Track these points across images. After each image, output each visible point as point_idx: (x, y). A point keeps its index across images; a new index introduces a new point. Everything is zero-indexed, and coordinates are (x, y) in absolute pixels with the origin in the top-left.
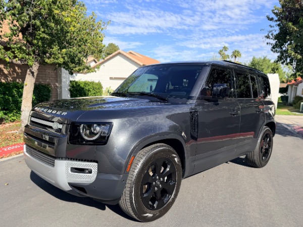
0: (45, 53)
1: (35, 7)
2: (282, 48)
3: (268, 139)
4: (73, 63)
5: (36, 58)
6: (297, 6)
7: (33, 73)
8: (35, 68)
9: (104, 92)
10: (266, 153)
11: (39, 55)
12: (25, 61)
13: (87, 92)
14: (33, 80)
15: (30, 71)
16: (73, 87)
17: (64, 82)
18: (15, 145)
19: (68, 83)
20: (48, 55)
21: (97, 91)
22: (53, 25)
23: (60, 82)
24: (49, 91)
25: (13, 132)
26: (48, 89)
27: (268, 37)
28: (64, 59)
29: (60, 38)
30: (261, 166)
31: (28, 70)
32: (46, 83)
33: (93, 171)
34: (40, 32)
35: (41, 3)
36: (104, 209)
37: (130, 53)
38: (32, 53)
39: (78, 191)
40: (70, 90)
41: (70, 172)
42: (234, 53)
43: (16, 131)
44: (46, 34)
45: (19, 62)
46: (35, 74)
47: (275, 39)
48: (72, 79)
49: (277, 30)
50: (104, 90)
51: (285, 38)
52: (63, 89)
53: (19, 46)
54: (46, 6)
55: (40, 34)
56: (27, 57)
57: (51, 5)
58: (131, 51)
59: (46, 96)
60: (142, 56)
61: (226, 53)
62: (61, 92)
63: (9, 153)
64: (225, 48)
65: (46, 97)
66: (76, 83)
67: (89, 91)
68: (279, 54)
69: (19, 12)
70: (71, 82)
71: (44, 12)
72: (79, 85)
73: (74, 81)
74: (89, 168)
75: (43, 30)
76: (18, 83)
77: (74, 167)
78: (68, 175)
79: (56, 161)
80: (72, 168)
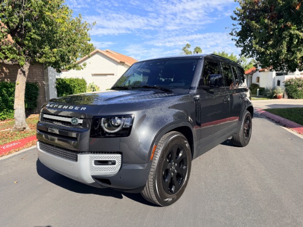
0: (35, 53)
1: (26, 10)
2: (244, 44)
3: (248, 119)
4: (63, 61)
5: (27, 58)
6: (256, 7)
7: (24, 72)
8: (26, 68)
9: (88, 88)
10: (248, 133)
11: (29, 55)
12: (16, 61)
13: (73, 88)
14: (25, 79)
15: (22, 70)
16: (59, 84)
17: (51, 80)
19: (54, 80)
20: (38, 54)
21: (82, 86)
22: (44, 26)
23: (47, 80)
24: (37, 89)
26: (36, 87)
27: (232, 34)
28: (56, 58)
29: (50, 39)
30: (245, 145)
31: (19, 70)
32: (34, 82)
33: (117, 162)
34: (32, 33)
35: (31, 6)
37: (107, 51)
38: (22, 54)
40: (57, 87)
41: (94, 165)
42: (195, 49)
43: (9, 129)
44: (37, 35)
45: (10, 62)
46: (27, 73)
47: (238, 36)
48: (57, 77)
49: (239, 28)
50: (88, 85)
51: (246, 34)
52: (50, 87)
53: (10, 46)
54: (37, 8)
55: (31, 35)
56: (18, 57)
57: (42, 8)
58: (108, 50)
59: (35, 93)
60: (118, 54)
61: (189, 50)
62: (48, 89)
63: (8, 151)
64: (188, 46)
65: (34, 95)
66: (62, 80)
67: (74, 87)
68: (242, 48)
69: (9, 13)
70: (57, 79)
71: (35, 14)
72: (65, 82)
73: (60, 79)
74: (113, 159)
75: (34, 31)
76: (7, 83)
77: (97, 160)
78: (92, 168)
79: (79, 156)
80: (95, 161)
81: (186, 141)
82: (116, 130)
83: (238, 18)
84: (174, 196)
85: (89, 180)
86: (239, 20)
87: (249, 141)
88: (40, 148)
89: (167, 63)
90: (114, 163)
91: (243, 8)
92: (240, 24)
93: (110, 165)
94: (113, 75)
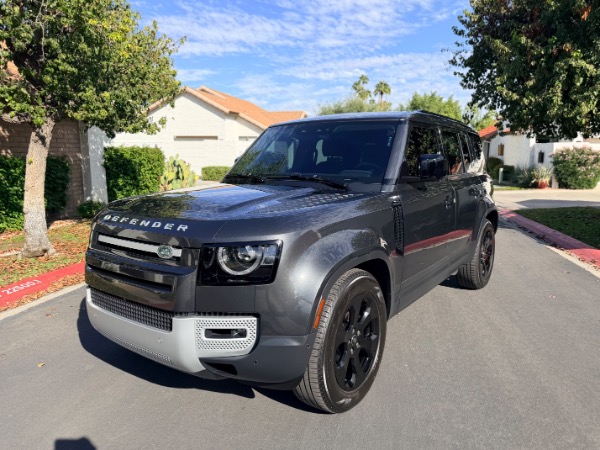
0: (65, 99)
1: (48, 14)
2: (478, 82)
3: (489, 236)
4: (121, 117)
5: (48, 109)
6: (503, 11)
7: (42, 139)
8: (47, 130)
9: (166, 165)
10: (487, 264)
11: (53, 104)
12: (27, 115)
13: (137, 167)
14: (45, 153)
15: (38, 134)
16: (110, 159)
17: (94, 151)
18: (24, 281)
19: (100, 152)
20: (71, 103)
21: (156, 164)
22: (83, 46)
23: (86, 151)
24: (66, 170)
25: (8, 254)
26: (64, 166)
27: (453, 62)
28: (108, 111)
29: (94, 70)
30: (482, 285)
31: (33, 134)
32: (60, 154)
33: (249, 332)
34: (59, 61)
35: (58, 5)
36: (252, 396)
37: (203, 90)
38: (40, 102)
39: (215, 371)
40: (105, 166)
41: (205, 339)
42: (378, 86)
43: (15, 253)
44: (70, 63)
45: (16, 119)
46: (48, 141)
47: (466, 65)
48: (106, 145)
50: (167, 161)
51: (483, 64)
52: (92, 164)
53: (14, 87)
54: (70, 11)
55: (59, 64)
56: (32, 108)
57: (81, 10)
58: (204, 87)
59: (62, 178)
60: (224, 95)
61: (366, 87)
62: (89, 170)
63: (18, 298)
64: (364, 79)
65: (61, 182)
66: (116, 151)
67: (141, 164)
68: (473, 91)
69: (13, 20)
70: (105, 149)
71: (67, 23)
72: (122, 155)
73: (111, 148)
74: (242, 327)
75: (64, 57)
76: (5, 157)
77: (211, 327)
78: (200, 344)
79: (176, 320)
80: (207, 330)
81: (377, 288)
82: (248, 271)
83: (467, 31)
84: (355, 393)
85: (194, 366)
86: (469, 35)
87: (489, 277)
88: (93, 302)
89: (336, 129)
90: (242, 334)
91: (477, 11)
92: (471, 42)
93: (236, 337)
94: (216, 138)
